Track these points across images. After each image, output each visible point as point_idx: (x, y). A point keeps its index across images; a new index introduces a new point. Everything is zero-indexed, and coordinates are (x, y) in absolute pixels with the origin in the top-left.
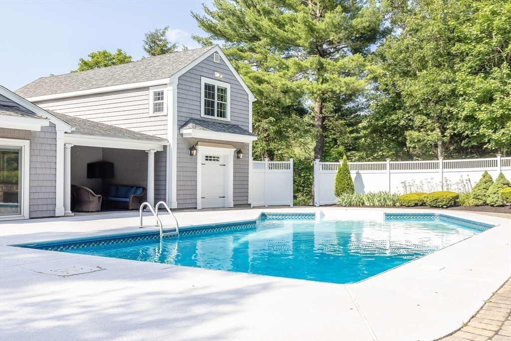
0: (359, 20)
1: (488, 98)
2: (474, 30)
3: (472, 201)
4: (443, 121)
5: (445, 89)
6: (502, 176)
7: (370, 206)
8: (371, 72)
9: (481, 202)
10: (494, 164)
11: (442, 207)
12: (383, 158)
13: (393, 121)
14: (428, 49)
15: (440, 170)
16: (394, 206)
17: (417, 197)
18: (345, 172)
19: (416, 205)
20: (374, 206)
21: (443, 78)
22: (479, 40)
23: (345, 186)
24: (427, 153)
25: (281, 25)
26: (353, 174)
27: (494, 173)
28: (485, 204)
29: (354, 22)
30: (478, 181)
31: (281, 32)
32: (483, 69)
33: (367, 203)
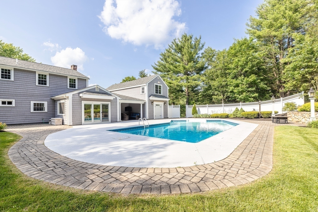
0: (198, 65)
1: (237, 86)
2: (232, 66)
3: (232, 116)
4: (223, 93)
5: (224, 83)
6: (242, 109)
7: (202, 118)
8: (202, 79)
9: (235, 116)
10: (240, 105)
11: (224, 118)
12: (206, 104)
13: (209, 93)
14: (219, 72)
15: (223, 107)
16: (209, 118)
17: (216, 115)
18: (195, 108)
19: (216, 117)
20: (203, 118)
21: (223, 80)
22: (234, 69)
23: (195, 112)
24: (219, 102)
25: (176, 67)
26: (197, 109)
27: (239, 108)
28: (237, 117)
29: (197, 65)
30: (234, 110)
31: (176, 69)
32: (236, 77)
33: (201, 117)
